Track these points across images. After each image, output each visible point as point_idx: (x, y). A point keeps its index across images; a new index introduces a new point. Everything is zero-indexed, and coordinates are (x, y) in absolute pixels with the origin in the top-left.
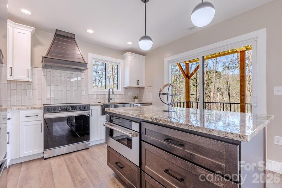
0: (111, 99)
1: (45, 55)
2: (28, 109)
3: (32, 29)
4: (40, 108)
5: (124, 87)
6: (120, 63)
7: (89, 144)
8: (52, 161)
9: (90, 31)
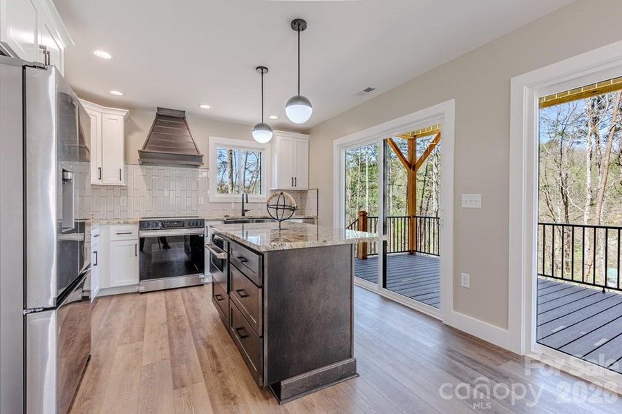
0: (247, 211)
1: (141, 149)
2: (119, 223)
3: (124, 112)
4: (135, 223)
5: (272, 190)
6: (264, 149)
7: (203, 278)
8: (149, 296)
9: (205, 107)
